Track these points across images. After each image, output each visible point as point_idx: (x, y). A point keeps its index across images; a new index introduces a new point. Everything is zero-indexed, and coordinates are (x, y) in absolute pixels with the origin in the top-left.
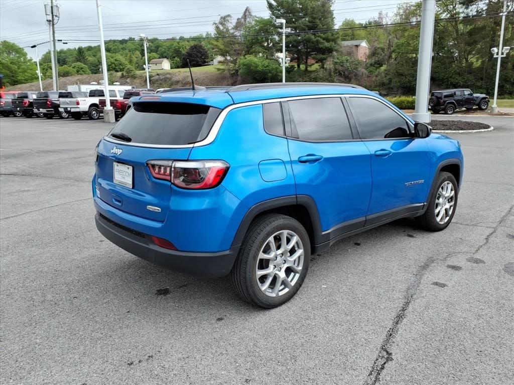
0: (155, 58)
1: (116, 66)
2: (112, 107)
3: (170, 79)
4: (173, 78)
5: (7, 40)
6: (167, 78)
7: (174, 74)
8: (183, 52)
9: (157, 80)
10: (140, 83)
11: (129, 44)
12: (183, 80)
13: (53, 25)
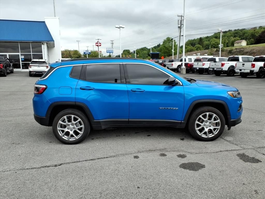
0: (238, 40)
1: (215, 45)
2: (185, 67)
3: (243, 51)
4: (244, 51)
5: (169, 37)
6: (241, 50)
7: (245, 48)
8: (257, 35)
9: (235, 52)
10: (226, 54)
11: (228, 33)
12: (251, 51)
13: (181, 28)
